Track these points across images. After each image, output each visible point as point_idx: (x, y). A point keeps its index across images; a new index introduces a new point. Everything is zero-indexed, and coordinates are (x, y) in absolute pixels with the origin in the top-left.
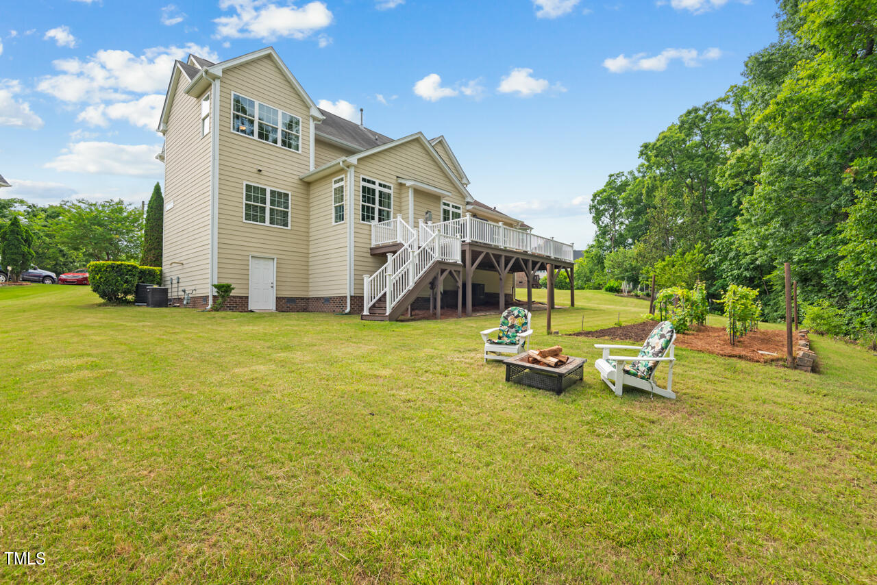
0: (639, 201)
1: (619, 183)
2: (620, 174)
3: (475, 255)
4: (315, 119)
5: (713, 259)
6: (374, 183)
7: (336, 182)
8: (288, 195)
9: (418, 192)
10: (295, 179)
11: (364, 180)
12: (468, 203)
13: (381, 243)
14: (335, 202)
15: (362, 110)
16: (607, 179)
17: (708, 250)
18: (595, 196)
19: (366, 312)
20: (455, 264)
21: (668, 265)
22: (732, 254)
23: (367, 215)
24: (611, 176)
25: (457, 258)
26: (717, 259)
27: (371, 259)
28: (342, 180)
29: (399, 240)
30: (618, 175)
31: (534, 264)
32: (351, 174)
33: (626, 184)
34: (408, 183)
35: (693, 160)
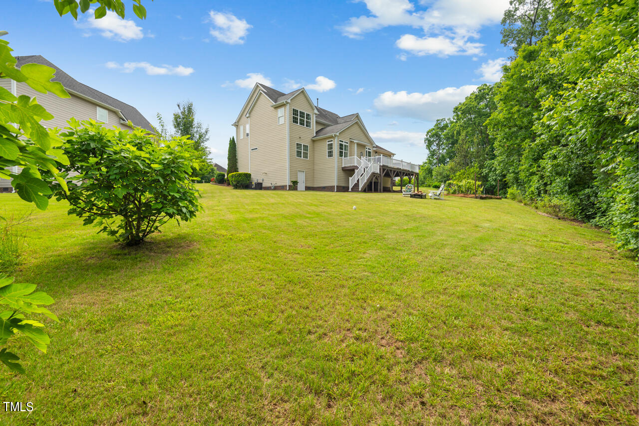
0: (453, 136)
1: (442, 125)
2: (443, 120)
3: (384, 170)
4: (316, 114)
5: (485, 171)
6: (343, 142)
7: (328, 142)
8: (307, 146)
9: (358, 145)
10: (309, 140)
11: (340, 141)
12: (374, 147)
13: (347, 166)
14: (328, 149)
15: (318, 99)
16: (435, 123)
17: (481, 167)
18: (428, 133)
19: (350, 190)
20: (377, 173)
21: (461, 174)
22: (493, 169)
23: (341, 154)
24: (438, 121)
25: (378, 171)
26: (487, 171)
27: (342, 172)
28: (332, 141)
29: (356, 165)
30: (442, 120)
31: (404, 173)
32: (336, 140)
33: (446, 126)
34: (355, 141)
35: (481, 117)
